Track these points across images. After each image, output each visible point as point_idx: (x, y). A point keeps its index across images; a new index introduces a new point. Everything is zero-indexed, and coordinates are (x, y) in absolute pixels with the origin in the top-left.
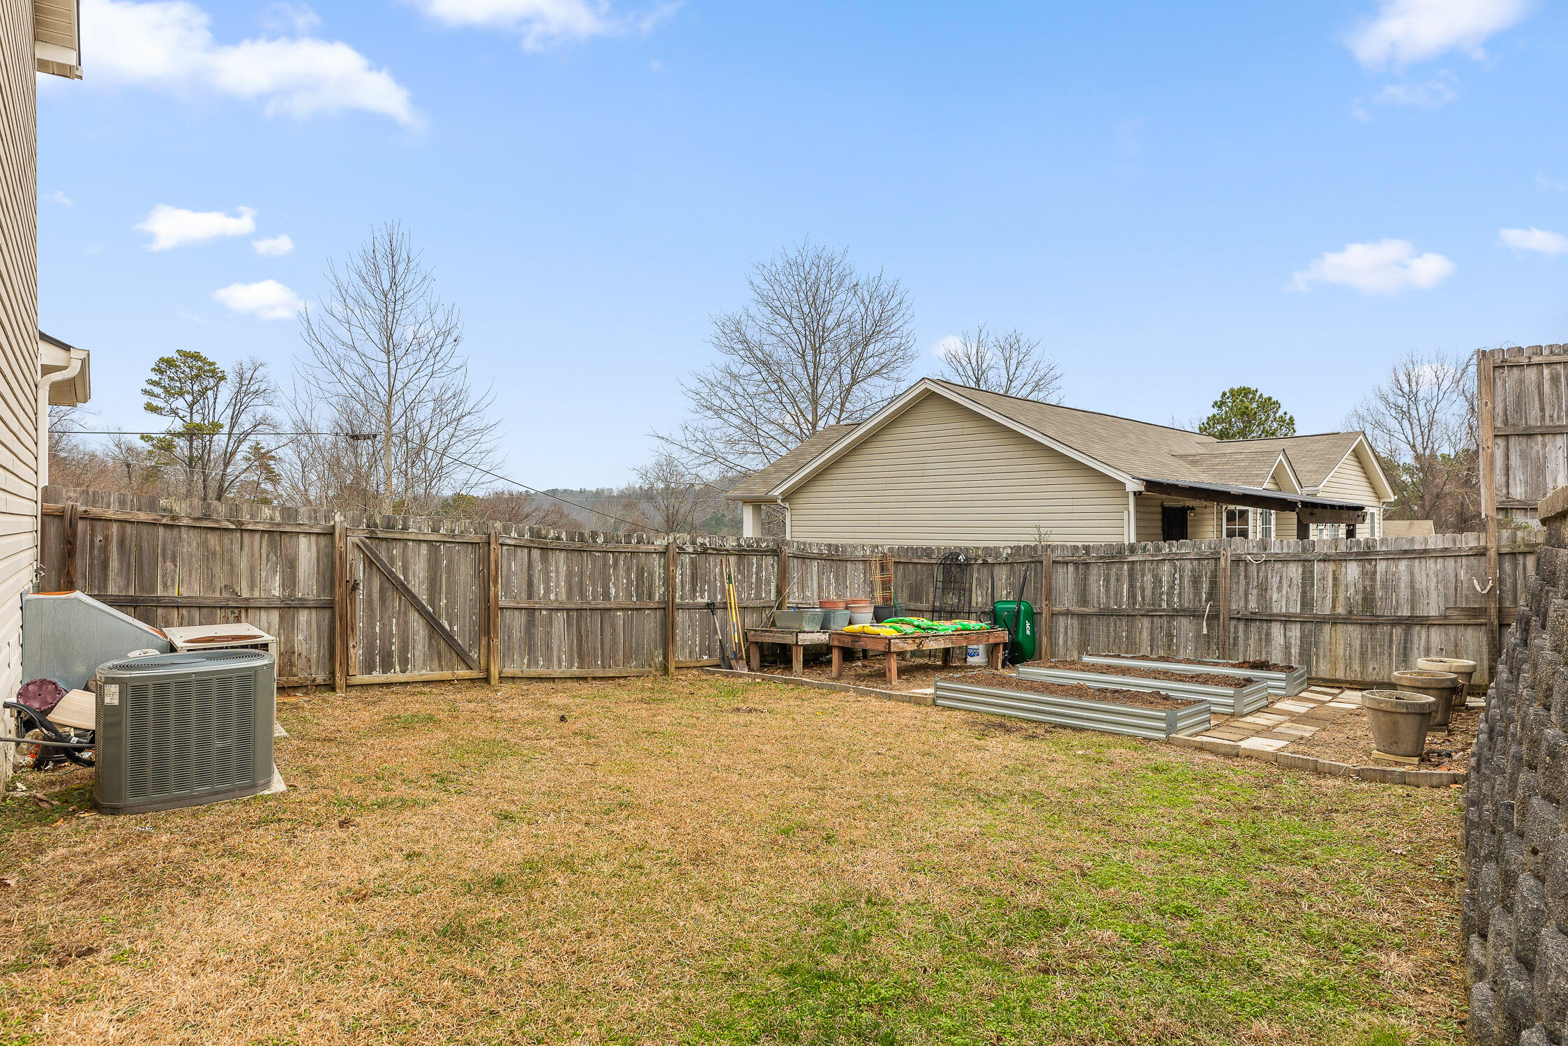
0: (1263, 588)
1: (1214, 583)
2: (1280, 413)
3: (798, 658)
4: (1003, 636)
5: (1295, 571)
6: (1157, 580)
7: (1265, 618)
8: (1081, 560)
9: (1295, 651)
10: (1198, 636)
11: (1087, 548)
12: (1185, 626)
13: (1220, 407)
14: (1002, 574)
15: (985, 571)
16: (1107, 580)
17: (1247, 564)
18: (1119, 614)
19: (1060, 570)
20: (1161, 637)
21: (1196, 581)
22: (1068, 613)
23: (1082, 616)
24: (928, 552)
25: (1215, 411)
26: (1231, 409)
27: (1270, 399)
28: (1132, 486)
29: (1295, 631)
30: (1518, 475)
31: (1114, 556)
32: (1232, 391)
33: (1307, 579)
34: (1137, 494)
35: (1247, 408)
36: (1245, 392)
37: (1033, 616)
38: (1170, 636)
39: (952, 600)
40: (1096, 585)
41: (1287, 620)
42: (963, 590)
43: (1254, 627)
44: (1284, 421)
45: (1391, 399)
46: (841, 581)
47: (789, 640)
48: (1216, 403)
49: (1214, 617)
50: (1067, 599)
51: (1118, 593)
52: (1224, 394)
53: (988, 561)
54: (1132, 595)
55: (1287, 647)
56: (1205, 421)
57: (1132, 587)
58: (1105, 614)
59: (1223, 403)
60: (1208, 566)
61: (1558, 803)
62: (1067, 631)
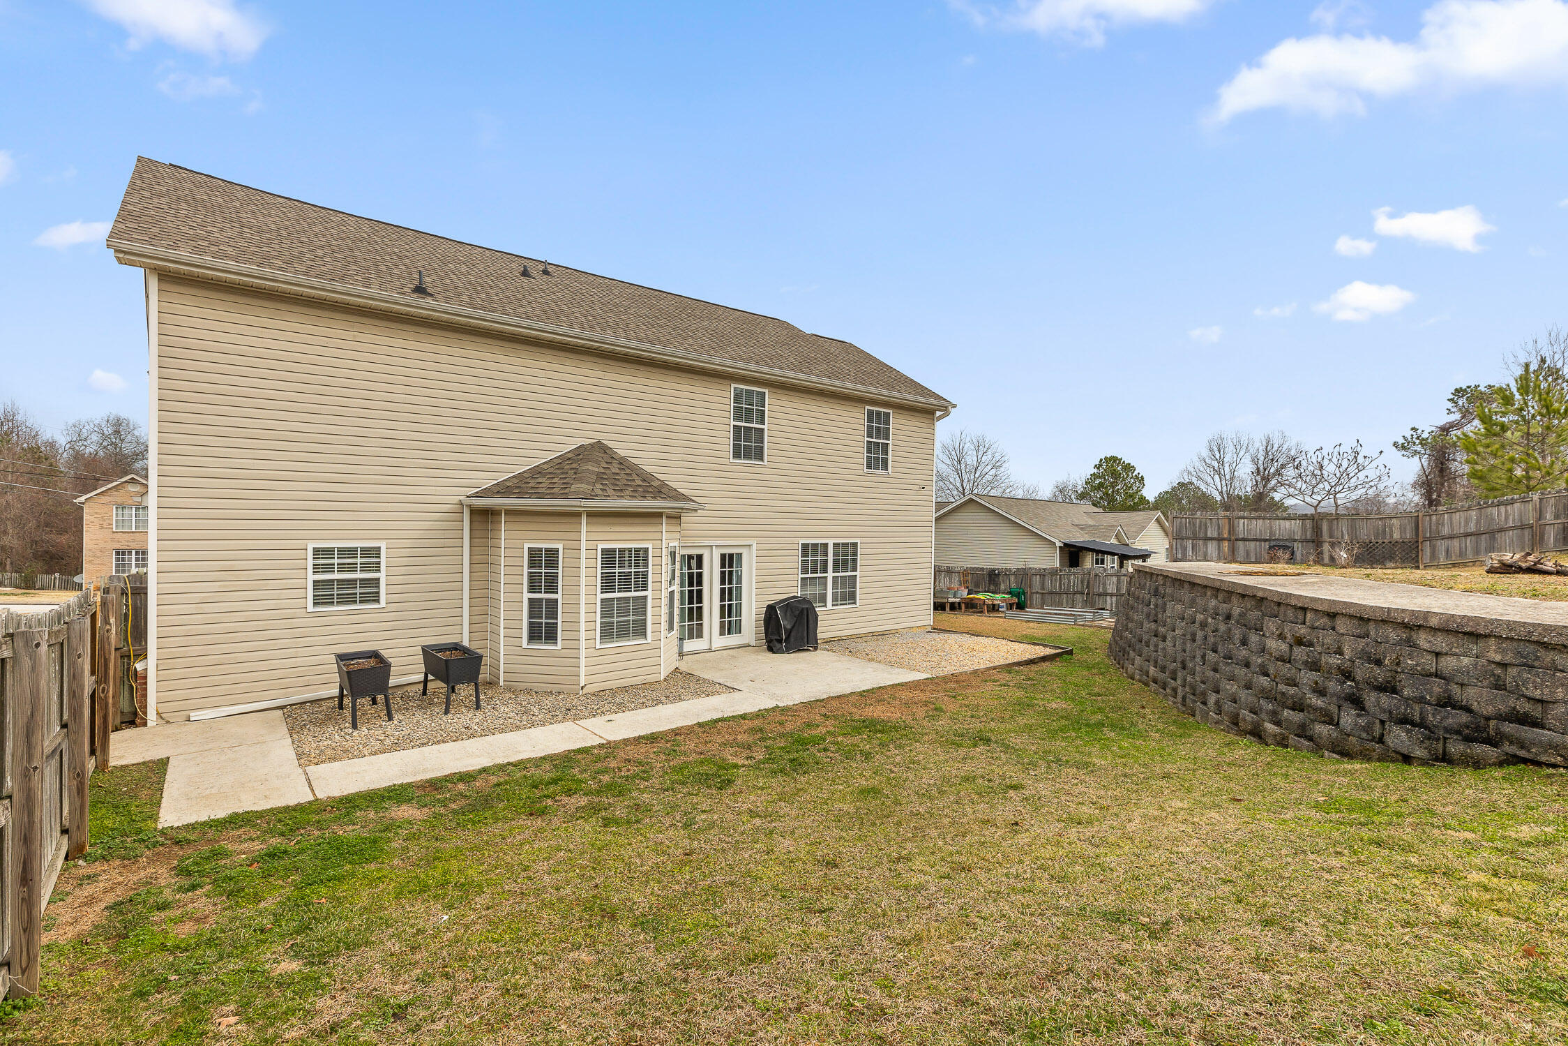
0: (1105, 585)
1: (1088, 583)
2: (1136, 473)
3: (948, 608)
4: (1015, 600)
5: (1115, 579)
6: (1069, 581)
7: (1105, 594)
8: (1042, 574)
9: (1114, 605)
10: (1083, 600)
11: (1044, 569)
12: (1078, 597)
13: (1098, 468)
14: (1012, 578)
15: (1005, 577)
16: (1051, 581)
17: (1100, 576)
18: (1056, 593)
19: (1034, 577)
20: (1071, 601)
21: (1082, 582)
22: (1037, 593)
23: (1043, 594)
24: (982, 569)
25: (1096, 471)
26: (1105, 470)
27: (1129, 464)
28: (1058, 544)
29: (1114, 599)
30: (1179, 551)
31: (1054, 572)
32: (1106, 458)
33: (1119, 582)
34: (1060, 547)
35: (1115, 470)
36: (1114, 459)
37: (1024, 593)
38: (1073, 601)
39: (992, 587)
40: (1048, 583)
41: (1112, 595)
42: (997, 584)
43: (1101, 597)
44: (1138, 478)
45: (1208, 461)
46: (950, 579)
47: (944, 601)
48: (1096, 466)
49: (1088, 594)
50: (1037, 588)
51: (1055, 586)
52: (1101, 460)
53: (1007, 573)
54: (1060, 587)
55: (1112, 604)
56: (1089, 477)
57: (1060, 583)
58: (1051, 593)
59: (1101, 465)
60: (1087, 576)
61: (1204, 664)
62: (1036, 599)
